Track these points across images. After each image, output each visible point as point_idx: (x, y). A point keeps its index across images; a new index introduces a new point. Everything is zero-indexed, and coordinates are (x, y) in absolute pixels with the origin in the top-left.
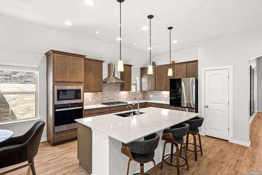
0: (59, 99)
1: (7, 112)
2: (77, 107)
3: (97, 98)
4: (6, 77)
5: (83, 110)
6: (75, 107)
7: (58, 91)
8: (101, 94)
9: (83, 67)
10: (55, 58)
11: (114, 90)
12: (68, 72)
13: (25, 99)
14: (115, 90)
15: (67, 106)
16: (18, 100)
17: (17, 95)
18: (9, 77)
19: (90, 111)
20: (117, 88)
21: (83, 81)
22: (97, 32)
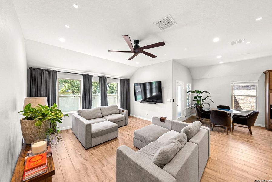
1: (237, 107)
4: (237, 87)
16: (245, 100)
17: (244, 98)
18: (239, 87)
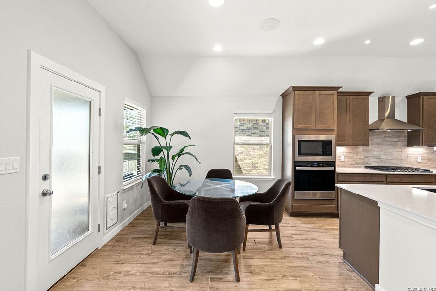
0: (300, 154)
2: (326, 167)
3: (355, 157)
5: (335, 174)
6: (323, 166)
7: (300, 142)
8: (363, 150)
9: (336, 106)
10: (296, 97)
11: (391, 144)
12: (314, 114)
13: (251, 153)
14: (394, 145)
15: (311, 164)
18: (238, 129)
19: (346, 176)
20: (399, 141)
21: (336, 128)
22: (367, 42)
